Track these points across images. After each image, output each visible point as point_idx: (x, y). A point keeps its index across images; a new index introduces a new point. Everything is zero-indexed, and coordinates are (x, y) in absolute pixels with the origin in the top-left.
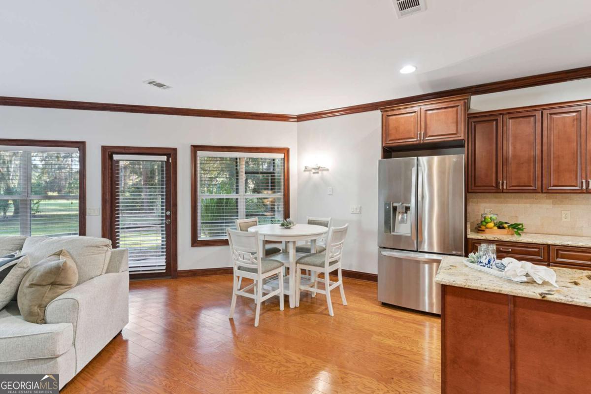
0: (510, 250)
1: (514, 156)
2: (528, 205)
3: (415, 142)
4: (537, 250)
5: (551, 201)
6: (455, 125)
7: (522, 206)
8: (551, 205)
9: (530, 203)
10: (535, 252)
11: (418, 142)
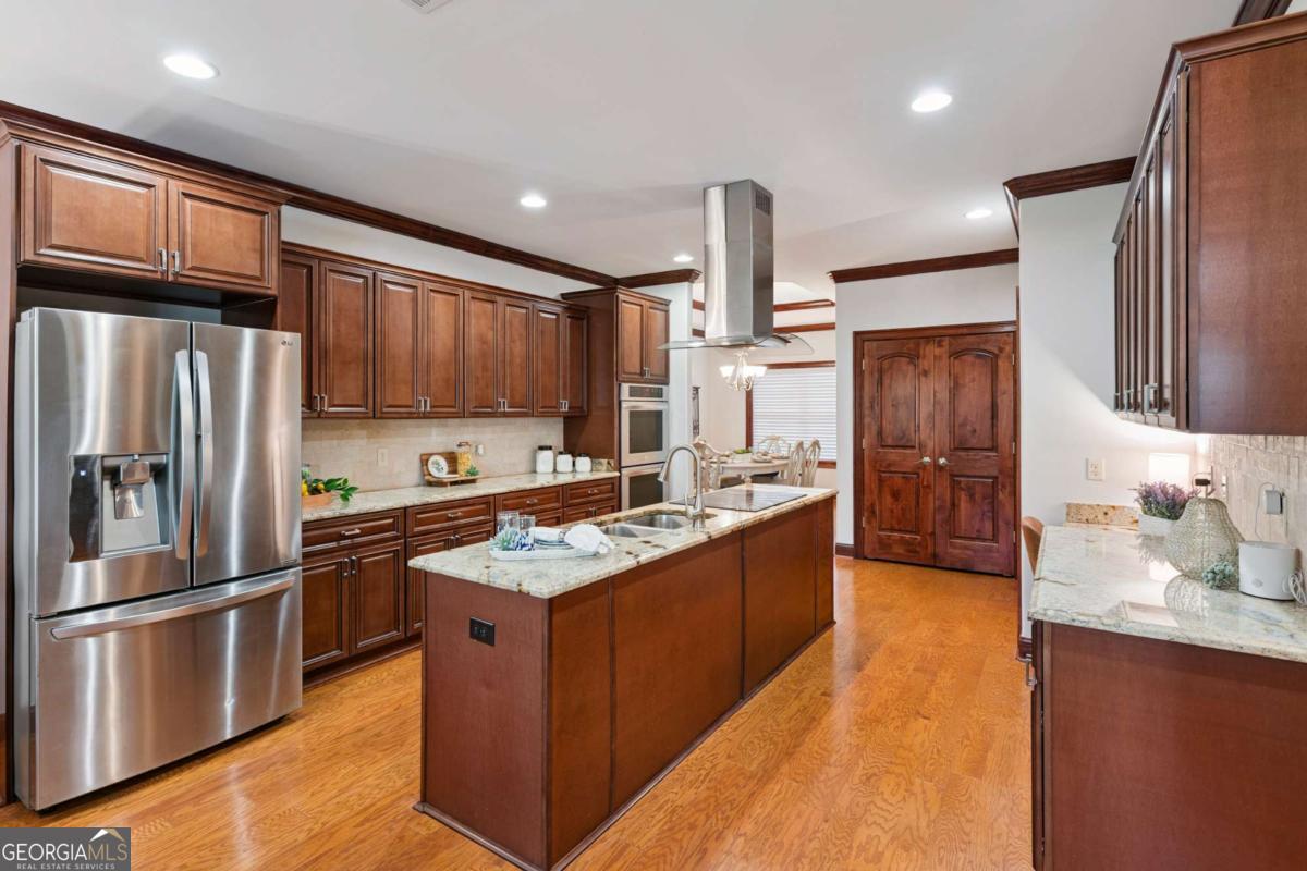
0: (358, 531)
1: (337, 346)
2: (335, 442)
3: (148, 274)
4: (391, 520)
5: (364, 433)
6: (258, 256)
7: (326, 443)
8: (366, 440)
9: (338, 439)
10: (389, 524)
11: (159, 276)
